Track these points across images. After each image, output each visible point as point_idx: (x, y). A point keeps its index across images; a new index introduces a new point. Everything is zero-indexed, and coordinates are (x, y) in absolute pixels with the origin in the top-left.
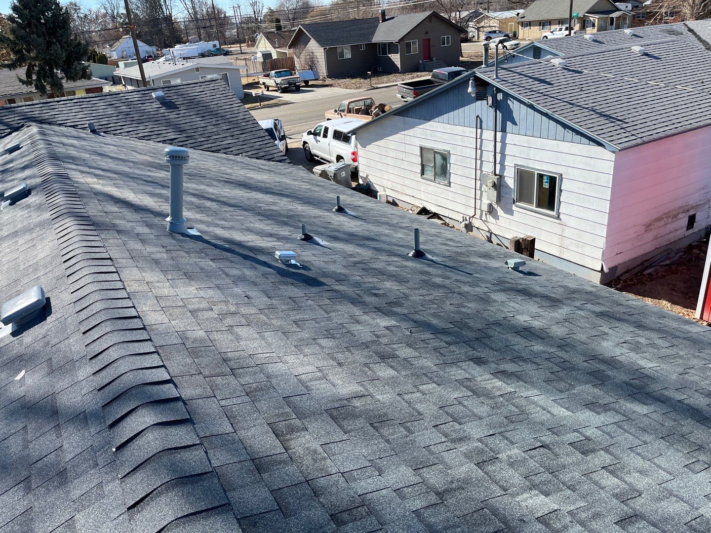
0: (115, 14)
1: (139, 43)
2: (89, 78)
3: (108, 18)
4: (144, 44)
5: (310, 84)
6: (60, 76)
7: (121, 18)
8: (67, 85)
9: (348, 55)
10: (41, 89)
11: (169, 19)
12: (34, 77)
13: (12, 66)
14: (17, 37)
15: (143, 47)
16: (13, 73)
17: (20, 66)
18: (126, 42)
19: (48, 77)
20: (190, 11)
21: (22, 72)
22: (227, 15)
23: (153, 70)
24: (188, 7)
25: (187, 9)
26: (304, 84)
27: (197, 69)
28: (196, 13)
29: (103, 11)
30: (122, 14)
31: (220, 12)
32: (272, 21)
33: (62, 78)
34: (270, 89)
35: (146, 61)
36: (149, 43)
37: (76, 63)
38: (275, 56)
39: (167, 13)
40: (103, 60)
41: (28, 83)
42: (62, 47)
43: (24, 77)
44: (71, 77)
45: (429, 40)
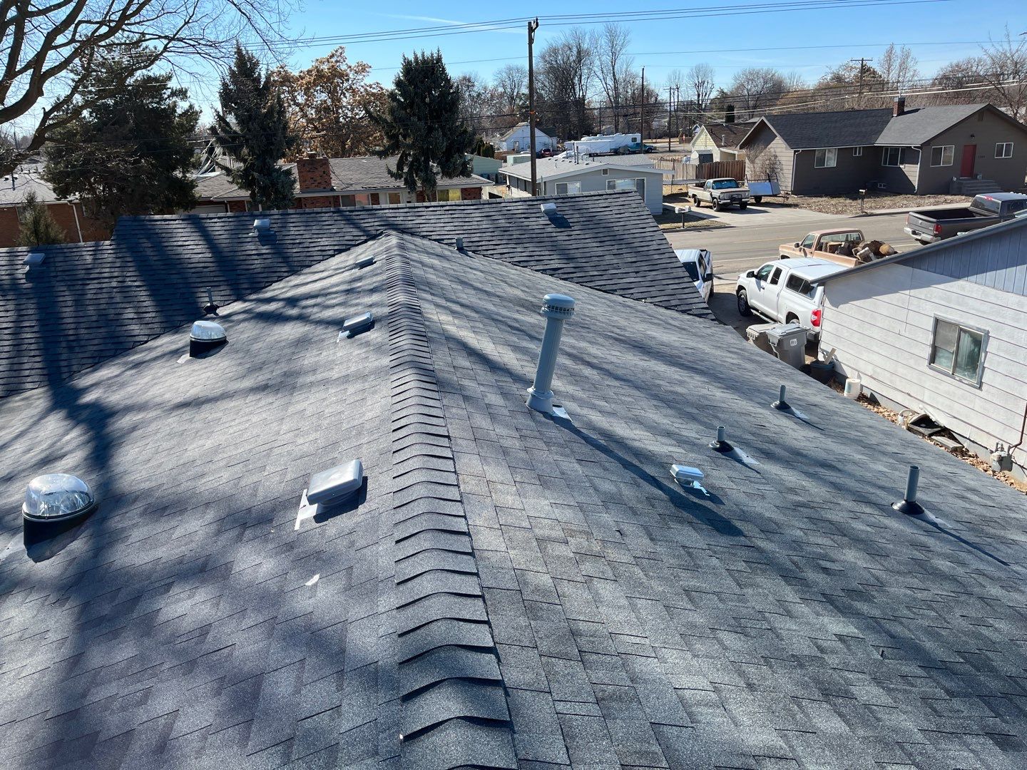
0: (515, 94)
1: (538, 133)
2: (469, 176)
3: (505, 101)
4: (544, 134)
5: (762, 201)
6: (435, 170)
7: (521, 99)
8: (441, 182)
9: (831, 161)
10: (410, 184)
11: (580, 102)
12: (406, 170)
13: (382, 154)
14: (395, 119)
15: (542, 138)
16: (383, 162)
17: (393, 154)
18: (522, 131)
19: (421, 171)
20: (611, 93)
21: (392, 162)
22: (659, 98)
23: (548, 169)
24: (609, 87)
25: (607, 90)
26: (753, 201)
27: (605, 171)
28: (617, 96)
29: (501, 90)
30: (523, 94)
31: (650, 94)
32: (721, 109)
33: (437, 173)
34: (702, 204)
35: (541, 156)
36: (549, 133)
37: (456, 156)
38: (717, 158)
39: (579, 94)
40: (489, 152)
41: (396, 176)
42: (444, 135)
43: (394, 169)
44: (448, 173)
45: (975, 146)
